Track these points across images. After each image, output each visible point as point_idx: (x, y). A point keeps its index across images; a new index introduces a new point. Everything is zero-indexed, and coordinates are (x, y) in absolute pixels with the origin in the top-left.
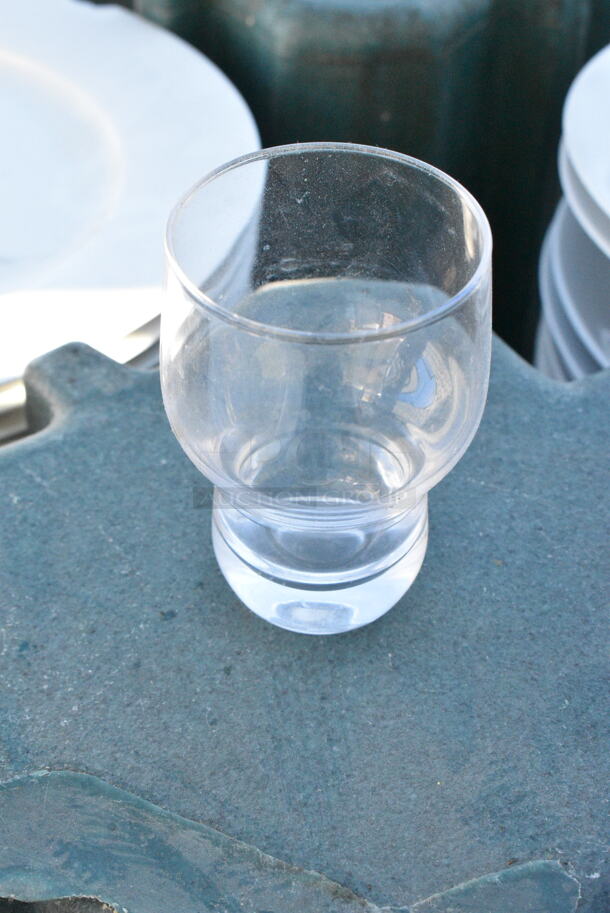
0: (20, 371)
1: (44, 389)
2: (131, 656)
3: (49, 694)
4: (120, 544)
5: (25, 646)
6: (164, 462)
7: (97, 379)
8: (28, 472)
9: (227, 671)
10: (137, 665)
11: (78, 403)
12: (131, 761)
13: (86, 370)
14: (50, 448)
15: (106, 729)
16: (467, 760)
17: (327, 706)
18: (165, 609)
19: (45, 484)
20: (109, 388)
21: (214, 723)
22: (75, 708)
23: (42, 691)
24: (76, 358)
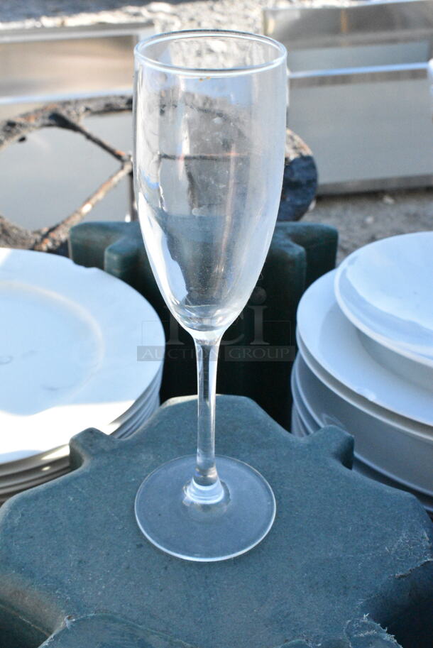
0: (68, 441)
1: (79, 449)
2: (125, 564)
3: (92, 581)
4: (117, 516)
5: (80, 562)
6: (133, 480)
7: (102, 444)
8: (76, 486)
9: (166, 568)
10: (128, 568)
11: (94, 455)
12: (128, 608)
13: (97, 441)
14: (84, 475)
15: (117, 595)
16: (266, 601)
17: (208, 581)
18: (138, 543)
19: (84, 491)
20: (107, 448)
21: (161, 590)
22: (104, 587)
23: (89, 581)
24: (91, 435)
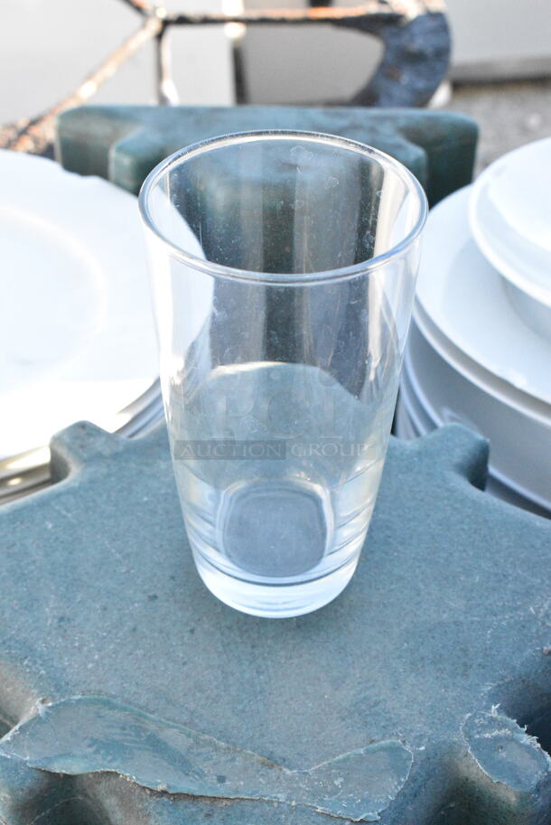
0: (47, 441)
1: (63, 452)
2: (130, 624)
3: (80, 649)
4: (120, 553)
5: (61, 619)
6: (146, 499)
7: (99, 445)
8: (57, 508)
9: (192, 631)
10: (134, 629)
11: (86, 462)
12: (134, 689)
13: (92, 439)
14: (71, 492)
15: (116, 670)
16: (343, 682)
17: (256, 652)
18: (151, 594)
19: (69, 515)
20: (107, 452)
21: (184, 664)
22: (96, 657)
23: (75, 647)
24: (84, 431)
